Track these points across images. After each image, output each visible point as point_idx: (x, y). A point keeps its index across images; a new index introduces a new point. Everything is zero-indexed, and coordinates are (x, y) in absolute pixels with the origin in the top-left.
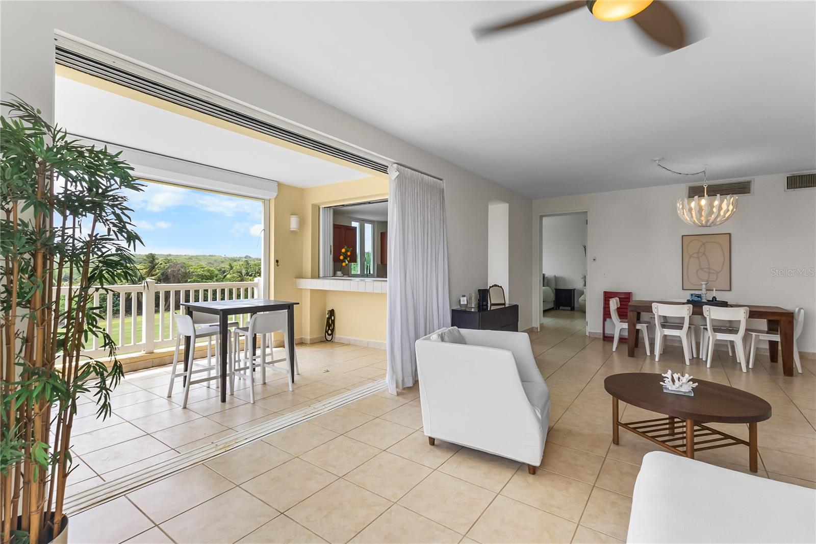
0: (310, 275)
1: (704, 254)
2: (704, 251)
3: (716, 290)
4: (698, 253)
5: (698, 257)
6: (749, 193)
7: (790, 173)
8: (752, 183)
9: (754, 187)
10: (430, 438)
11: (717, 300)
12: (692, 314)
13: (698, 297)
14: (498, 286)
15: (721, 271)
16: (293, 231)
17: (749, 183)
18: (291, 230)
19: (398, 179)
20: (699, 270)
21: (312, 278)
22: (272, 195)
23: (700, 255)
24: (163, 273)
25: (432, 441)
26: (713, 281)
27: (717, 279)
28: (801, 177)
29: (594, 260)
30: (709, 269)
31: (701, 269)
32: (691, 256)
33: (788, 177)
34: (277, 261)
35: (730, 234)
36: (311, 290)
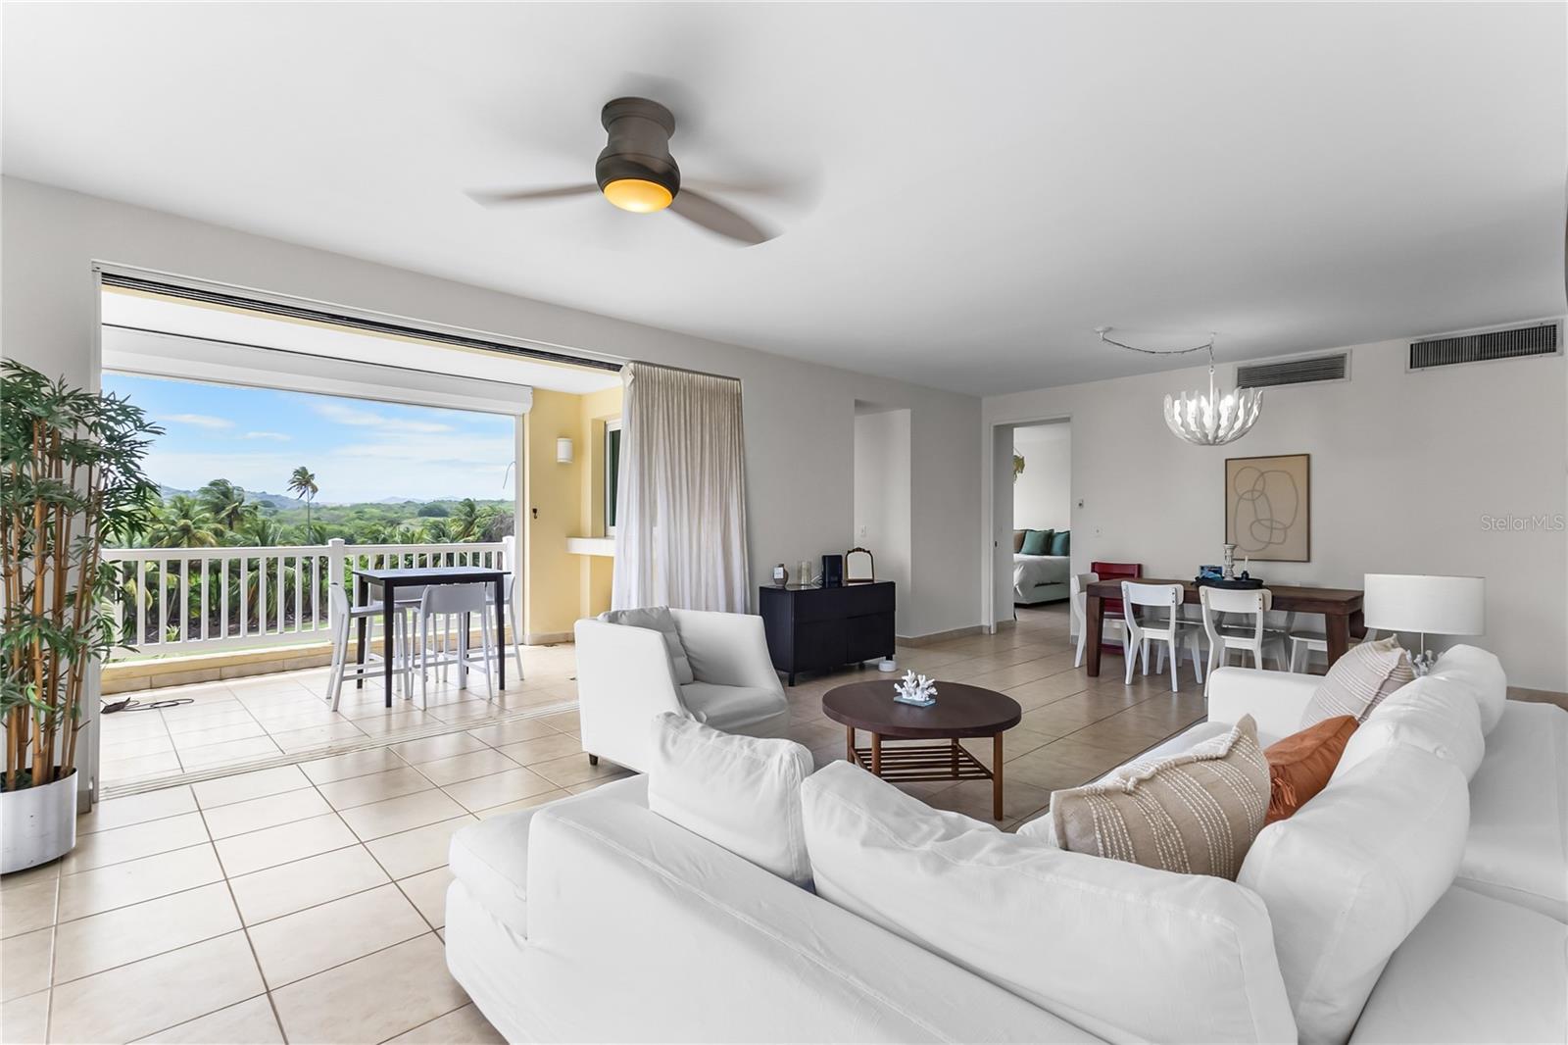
0: (590, 535)
1: (1263, 493)
2: (1264, 489)
3: (1249, 560)
4: (1253, 491)
5: (1253, 500)
6: (1342, 377)
7: (1418, 337)
8: (1348, 357)
9: (1353, 367)
10: (591, 755)
11: (1250, 577)
12: (1184, 602)
13: (1215, 572)
14: (864, 551)
15: (1291, 525)
16: (561, 463)
17: (1342, 358)
18: (559, 461)
19: (635, 386)
20: (1254, 522)
21: (593, 537)
22: (525, 408)
23: (1256, 494)
24: (486, 531)
25: (594, 760)
26: (1278, 544)
27: (1284, 540)
28: (1437, 343)
29: (1080, 505)
30: (1271, 520)
31: (1258, 521)
32: (1240, 498)
33: (1412, 345)
34: (535, 511)
35: (1308, 456)
36: (592, 556)
